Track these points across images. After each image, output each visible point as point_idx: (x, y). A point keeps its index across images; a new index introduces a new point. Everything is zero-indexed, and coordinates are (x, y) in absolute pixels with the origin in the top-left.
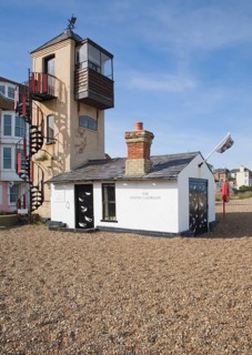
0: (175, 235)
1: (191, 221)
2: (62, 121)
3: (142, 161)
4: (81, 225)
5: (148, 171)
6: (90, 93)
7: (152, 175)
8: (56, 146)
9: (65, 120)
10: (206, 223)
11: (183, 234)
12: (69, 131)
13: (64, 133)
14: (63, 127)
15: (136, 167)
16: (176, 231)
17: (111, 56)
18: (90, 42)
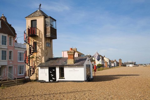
0: (83, 81)
1: (87, 78)
2: (40, 45)
3: (73, 60)
4: (51, 81)
5: (75, 63)
6: (51, 35)
7: (76, 64)
8: (38, 53)
9: (42, 44)
10: (90, 78)
11: (85, 81)
12: (43, 48)
13: (41, 49)
14: (41, 47)
15: (71, 62)
16: (84, 80)
17: (55, 20)
18: (51, 17)
